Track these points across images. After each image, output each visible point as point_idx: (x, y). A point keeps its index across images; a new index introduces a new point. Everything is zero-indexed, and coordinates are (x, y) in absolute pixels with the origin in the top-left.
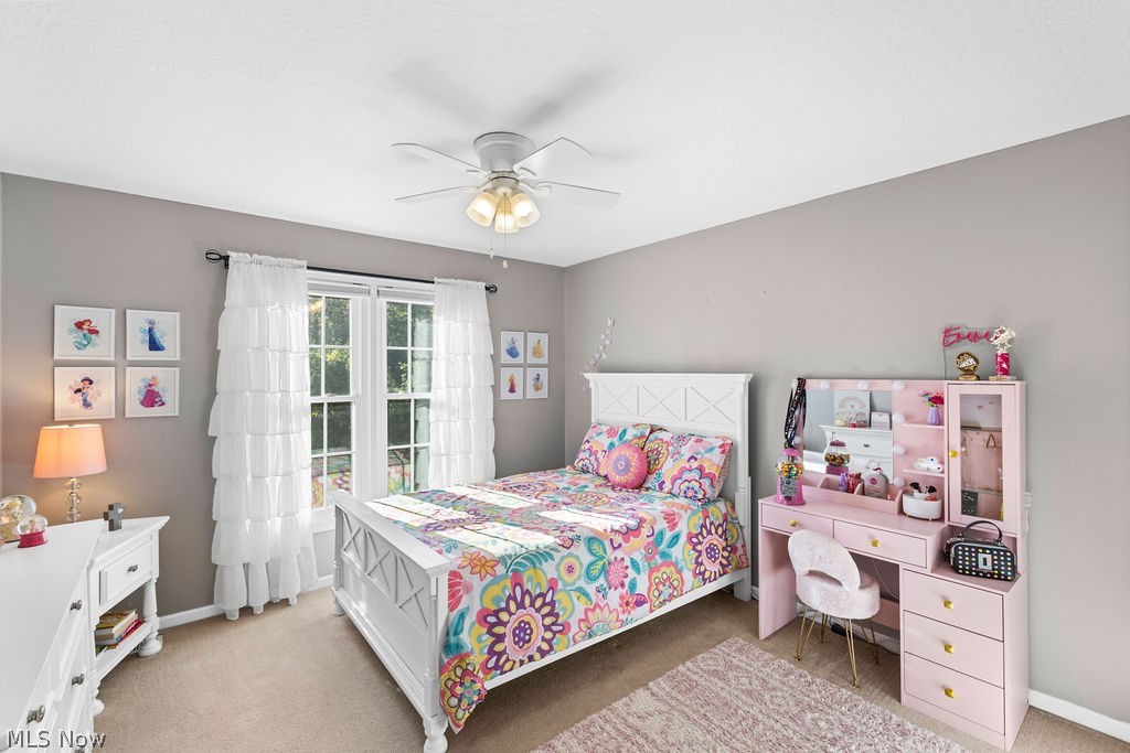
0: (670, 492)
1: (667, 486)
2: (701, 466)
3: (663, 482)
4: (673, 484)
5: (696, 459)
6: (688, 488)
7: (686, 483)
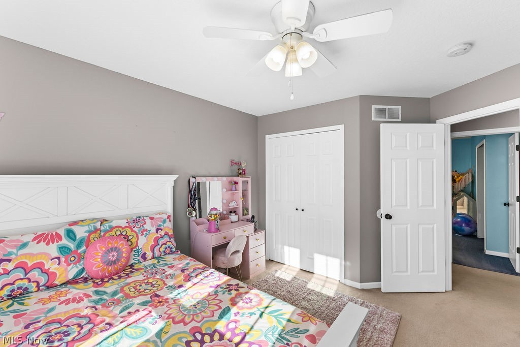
0: (153, 257)
1: (149, 255)
2: (166, 232)
3: (145, 254)
4: (153, 251)
5: (161, 230)
6: (166, 248)
7: (164, 246)
